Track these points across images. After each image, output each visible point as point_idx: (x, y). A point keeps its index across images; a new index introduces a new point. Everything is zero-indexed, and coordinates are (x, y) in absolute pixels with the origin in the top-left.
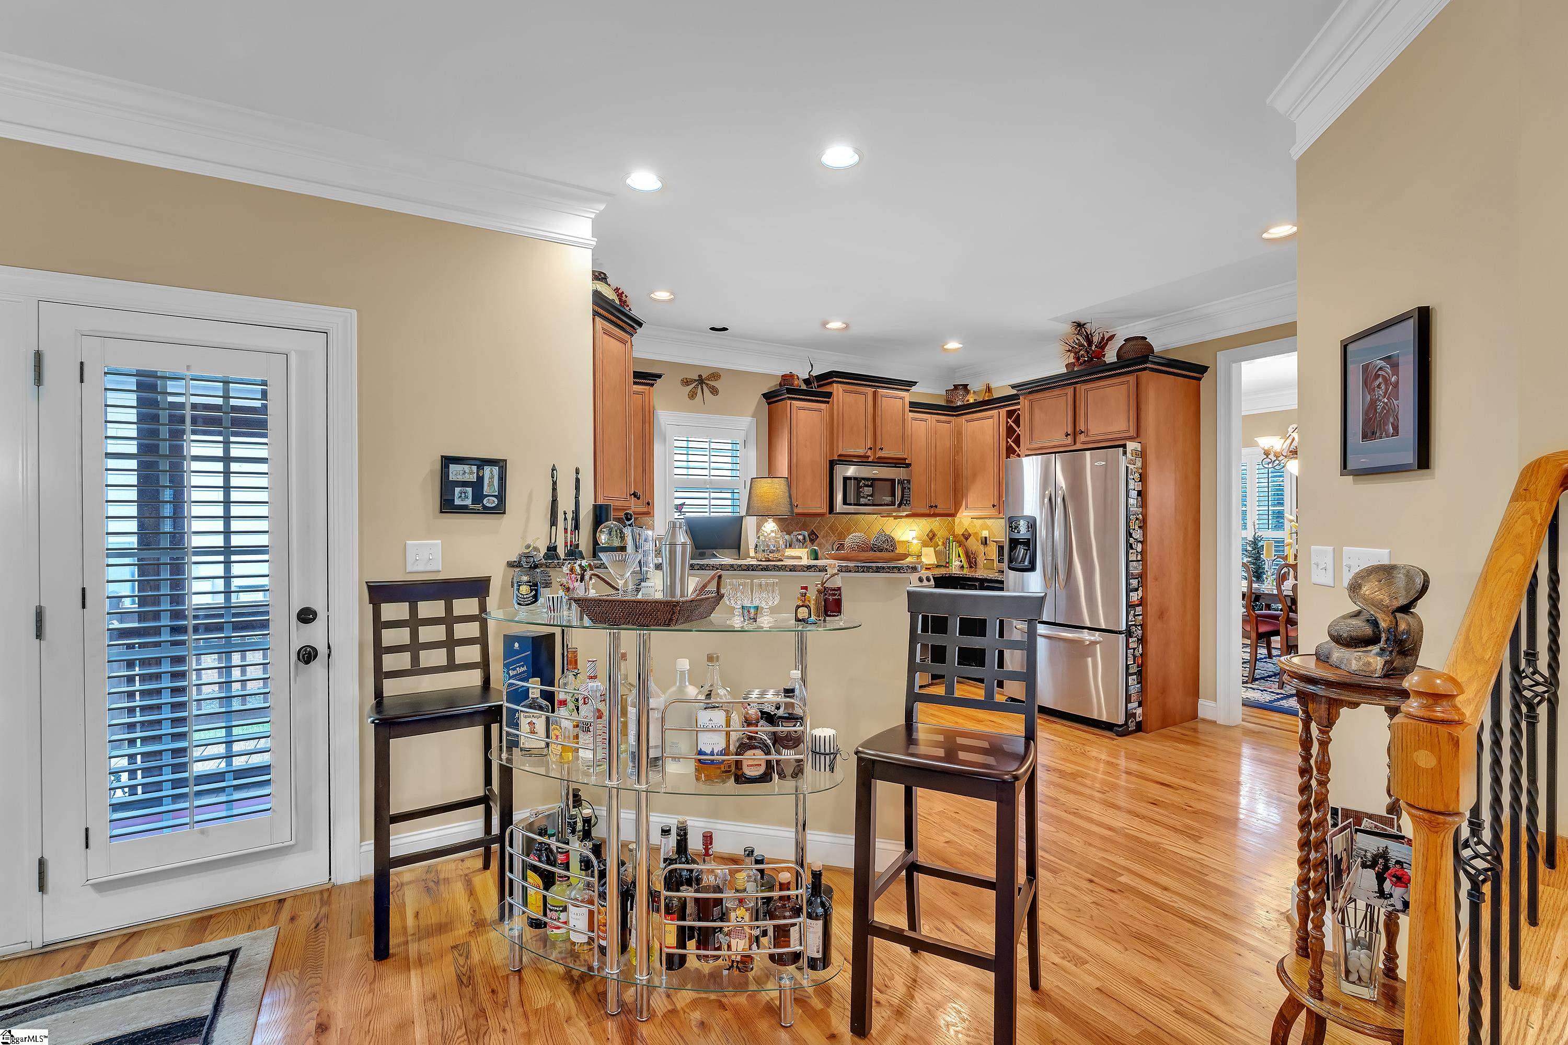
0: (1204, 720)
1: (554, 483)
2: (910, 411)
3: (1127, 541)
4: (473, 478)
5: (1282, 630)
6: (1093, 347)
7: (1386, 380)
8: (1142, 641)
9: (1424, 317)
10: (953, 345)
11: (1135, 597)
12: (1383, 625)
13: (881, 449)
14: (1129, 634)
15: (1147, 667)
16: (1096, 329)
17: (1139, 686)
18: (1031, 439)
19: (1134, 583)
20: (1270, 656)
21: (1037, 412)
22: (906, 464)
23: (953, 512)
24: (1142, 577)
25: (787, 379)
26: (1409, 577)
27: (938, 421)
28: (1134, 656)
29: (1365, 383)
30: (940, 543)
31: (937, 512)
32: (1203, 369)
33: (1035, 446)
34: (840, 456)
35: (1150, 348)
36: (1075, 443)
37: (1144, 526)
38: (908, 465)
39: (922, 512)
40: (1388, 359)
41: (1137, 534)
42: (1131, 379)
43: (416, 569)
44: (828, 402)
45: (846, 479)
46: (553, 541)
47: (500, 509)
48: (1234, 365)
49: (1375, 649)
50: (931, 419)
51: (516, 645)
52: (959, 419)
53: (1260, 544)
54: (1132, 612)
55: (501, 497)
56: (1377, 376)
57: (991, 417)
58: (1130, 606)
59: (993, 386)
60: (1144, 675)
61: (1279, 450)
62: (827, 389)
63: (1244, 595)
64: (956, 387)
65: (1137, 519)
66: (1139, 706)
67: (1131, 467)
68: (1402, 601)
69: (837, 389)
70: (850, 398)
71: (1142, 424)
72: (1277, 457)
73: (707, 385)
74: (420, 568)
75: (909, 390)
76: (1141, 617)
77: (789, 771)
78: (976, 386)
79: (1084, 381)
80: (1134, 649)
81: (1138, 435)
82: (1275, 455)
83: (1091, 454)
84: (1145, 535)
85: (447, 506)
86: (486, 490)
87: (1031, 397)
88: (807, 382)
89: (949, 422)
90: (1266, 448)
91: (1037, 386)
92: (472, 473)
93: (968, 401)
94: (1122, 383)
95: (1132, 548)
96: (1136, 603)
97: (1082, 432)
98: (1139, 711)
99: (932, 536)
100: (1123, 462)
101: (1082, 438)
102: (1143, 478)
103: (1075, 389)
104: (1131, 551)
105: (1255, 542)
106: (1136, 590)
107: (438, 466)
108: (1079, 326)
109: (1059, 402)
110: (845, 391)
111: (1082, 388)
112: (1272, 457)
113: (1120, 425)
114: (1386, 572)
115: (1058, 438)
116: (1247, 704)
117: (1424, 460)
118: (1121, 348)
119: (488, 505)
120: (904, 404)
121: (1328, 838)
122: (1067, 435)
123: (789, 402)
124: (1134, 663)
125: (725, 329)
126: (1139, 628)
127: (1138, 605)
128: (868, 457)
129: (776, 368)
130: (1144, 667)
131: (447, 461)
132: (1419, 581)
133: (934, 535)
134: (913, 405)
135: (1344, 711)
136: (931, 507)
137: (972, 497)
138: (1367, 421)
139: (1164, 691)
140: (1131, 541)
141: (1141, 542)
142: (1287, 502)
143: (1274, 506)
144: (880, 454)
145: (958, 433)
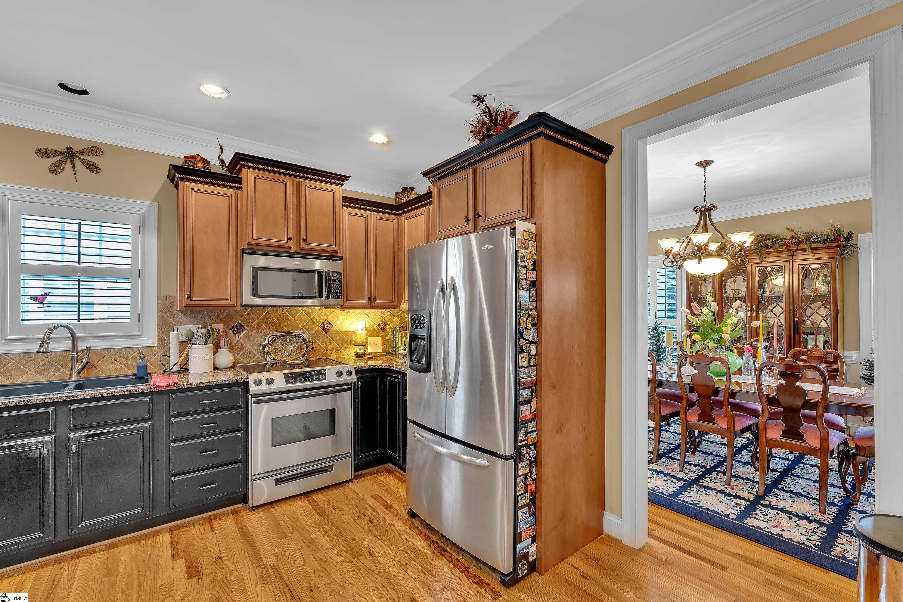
2: (344, 205)
3: (516, 342)
6: (496, 126)
8: (536, 462)
10: (377, 138)
11: (526, 411)
13: (304, 240)
14: (518, 458)
15: (541, 495)
17: (532, 518)
19: (526, 394)
21: (444, 198)
22: (337, 257)
23: (395, 304)
24: (535, 386)
27: (378, 218)
28: (526, 486)
30: (390, 332)
31: (377, 304)
32: (608, 149)
34: (249, 245)
36: (475, 229)
37: (539, 324)
38: (342, 258)
39: (360, 304)
41: (531, 334)
42: (525, 148)
44: (236, 188)
45: (255, 270)
50: (372, 216)
52: (398, 218)
53: (661, 329)
54: (523, 430)
57: (422, 214)
58: (518, 422)
60: (538, 503)
61: (676, 253)
62: (238, 174)
63: (649, 381)
64: (404, 190)
65: (529, 315)
66: (533, 543)
67: (521, 251)
69: (251, 175)
70: (266, 186)
71: (537, 202)
72: (675, 258)
73: (81, 160)
75: (341, 184)
76: (535, 434)
79: (484, 159)
80: (525, 475)
81: (532, 214)
82: (673, 257)
84: (541, 335)
89: (392, 221)
90: (667, 249)
91: (443, 172)
94: (518, 155)
95: (523, 351)
96: (529, 417)
97: (480, 216)
98: (533, 549)
99: (383, 326)
100: (511, 244)
101: (480, 223)
102: (538, 267)
103: (475, 170)
104: (521, 355)
105: (656, 329)
106: (529, 402)
109: (463, 186)
110: (259, 178)
111: (481, 166)
112: (671, 257)
113: (514, 204)
115: (460, 224)
122: (467, 220)
123: (182, 183)
124: (526, 491)
125: (84, 92)
126: (533, 447)
127: (532, 420)
128: (289, 248)
130: (538, 495)
133: (386, 325)
134: (347, 199)
136: (371, 300)
140: (522, 342)
141: (535, 343)
142: (678, 298)
143: (669, 300)
144: (303, 245)
145: (399, 231)
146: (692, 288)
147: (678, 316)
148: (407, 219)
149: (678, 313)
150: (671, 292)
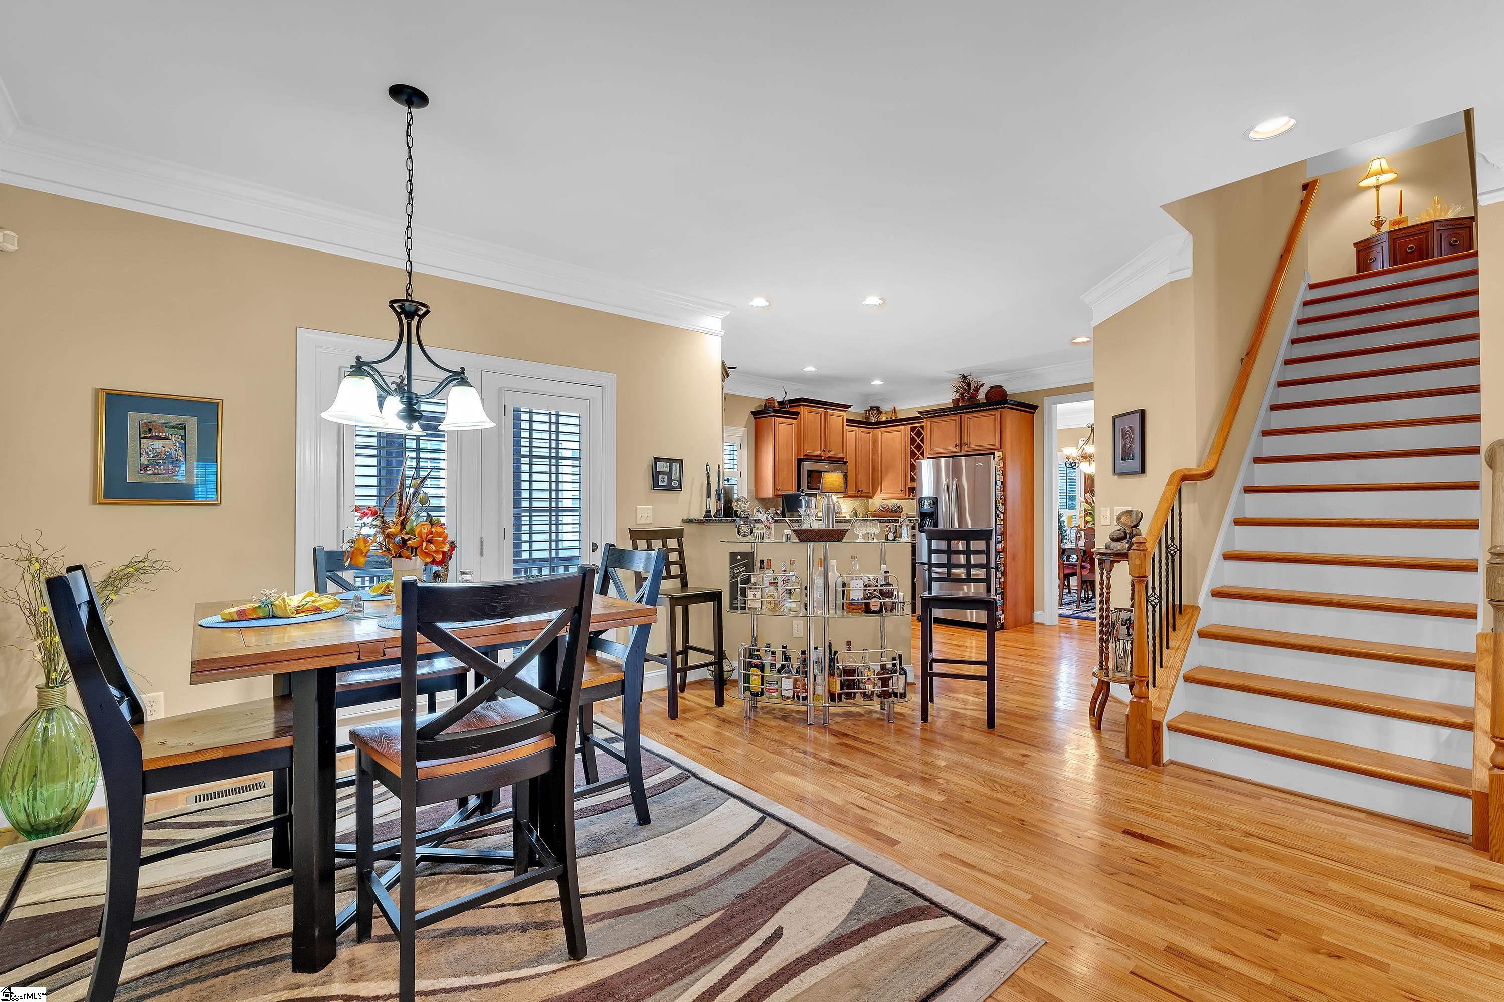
0: (1037, 623)
1: (708, 474)
2: (847, 425)
3: (996, 512)
4: (668, 470)
5: (1078, 571)
6: (971, 391)
7: (1130, 436)
8: (1004, 573)
9: (1142, 413)
10: (877, 382)
11: (1000, 546)
12: (1128, 532)
13: (830, 451)
14: (997, 569)
16: (973, 379)
17: (1002, 601)
18: (932, 447)
19: (999, 537)
20: (1070, 593)
21: (935, 429)
22: (844, 462)
23: (871, 495)
24: (1004, 534)
25: (770, 401)
26: (1137, 514)
27: (863, 432)
28: (999, 582)
29: (1122, 436)
31: (862, 495)
32: (1035, 408)
33: (934, 452)
34: (805, 456)
35: (1004, 392)
36: (961, 451)
37: (1004, 504)
38: (846, 463)
39: (853, 495)
40: (1130, 428)
41: (1001, 508)
42: (997, 413)
43: (641, 522)
44: (796, 419)
45: (808, 472)
46: (708, 507)
47: (680, 488)
48: (1053, 406)
49: (1126, 541)
50: (858, 430)
51: (739, 557)
52: (876, 431)
54: (999, 556)
55: (680, 481)
56: (1126, 434)
57: (900, 431)
58: (998, 552)
59: (897, 409)
60: (1005, 594)
61: (1075, 456)
62: (796, 410)
63: (1057, 549)
64: (872, 408)
65: (1001, 499)
66: (1003, 613)
67: (997, 467)
68: (1134, 523)
69: (804, 410)
70: (811, 416)
71: (1004, 441)
74: (643, 521)
75: (846, 411)
76: (1003, 559)
77: (889, 608)
78: (886, 407)
79: (966, 413)
80: (1000, 578)
81: (1001, 448)
82: (1073, 460)
83: (966, 460)
84: (1005, 509)
85: (655, 486)
86: (673, 478)
87: (931, 420)
88: (780, 403)
89: (869, 433)
90: (1068, 454)
91: (935, 414)
92: (667, 467)
93: (882, 419)
94: (991, 415)
95: (998, 516)
96: (1001, 550)
97: (965, 444)
98: (1002, 616)
100: (993, 462)
101: (966, 448)
102: (1004, 475)
103: (960, 417)
104: (998, 518)
106: (1001, 542)
107: (651, 463)
108: (964, 377)
109: (950, 425)
110: (808, 412)
111: (966, 417)
113: (989, 441)
114: (1129, 512)
115: (950, 447)
116: (1061, 616)
117: (1143, 470)
118: (988, 392)
119: (674, 486)
120: (843, 420)
121: (1110, 614)
122: (956, 446)
123: (773, 418)
124: (1000, 587)
127: (1002, 552)
128: (822, 457)
129: (761, 394)
130: (1005, 590)
131: (657, 460)
132: (1140, 515)
134: (848, 421)
135: (1116, 564)
136: (859, 491)
137: (886, 484)
138: (1124, 452)
139: (1015, 605)
140: (998, 512)
141: (1003, 513)
142: (1078, 491)
143: (1070, 492)
144: (829, 455)
145: (875, 441)
146: (1089, 482)
147: (1078, 506)
148: (882, 433)
149: (1078, 504)
150: (1071, 485)
